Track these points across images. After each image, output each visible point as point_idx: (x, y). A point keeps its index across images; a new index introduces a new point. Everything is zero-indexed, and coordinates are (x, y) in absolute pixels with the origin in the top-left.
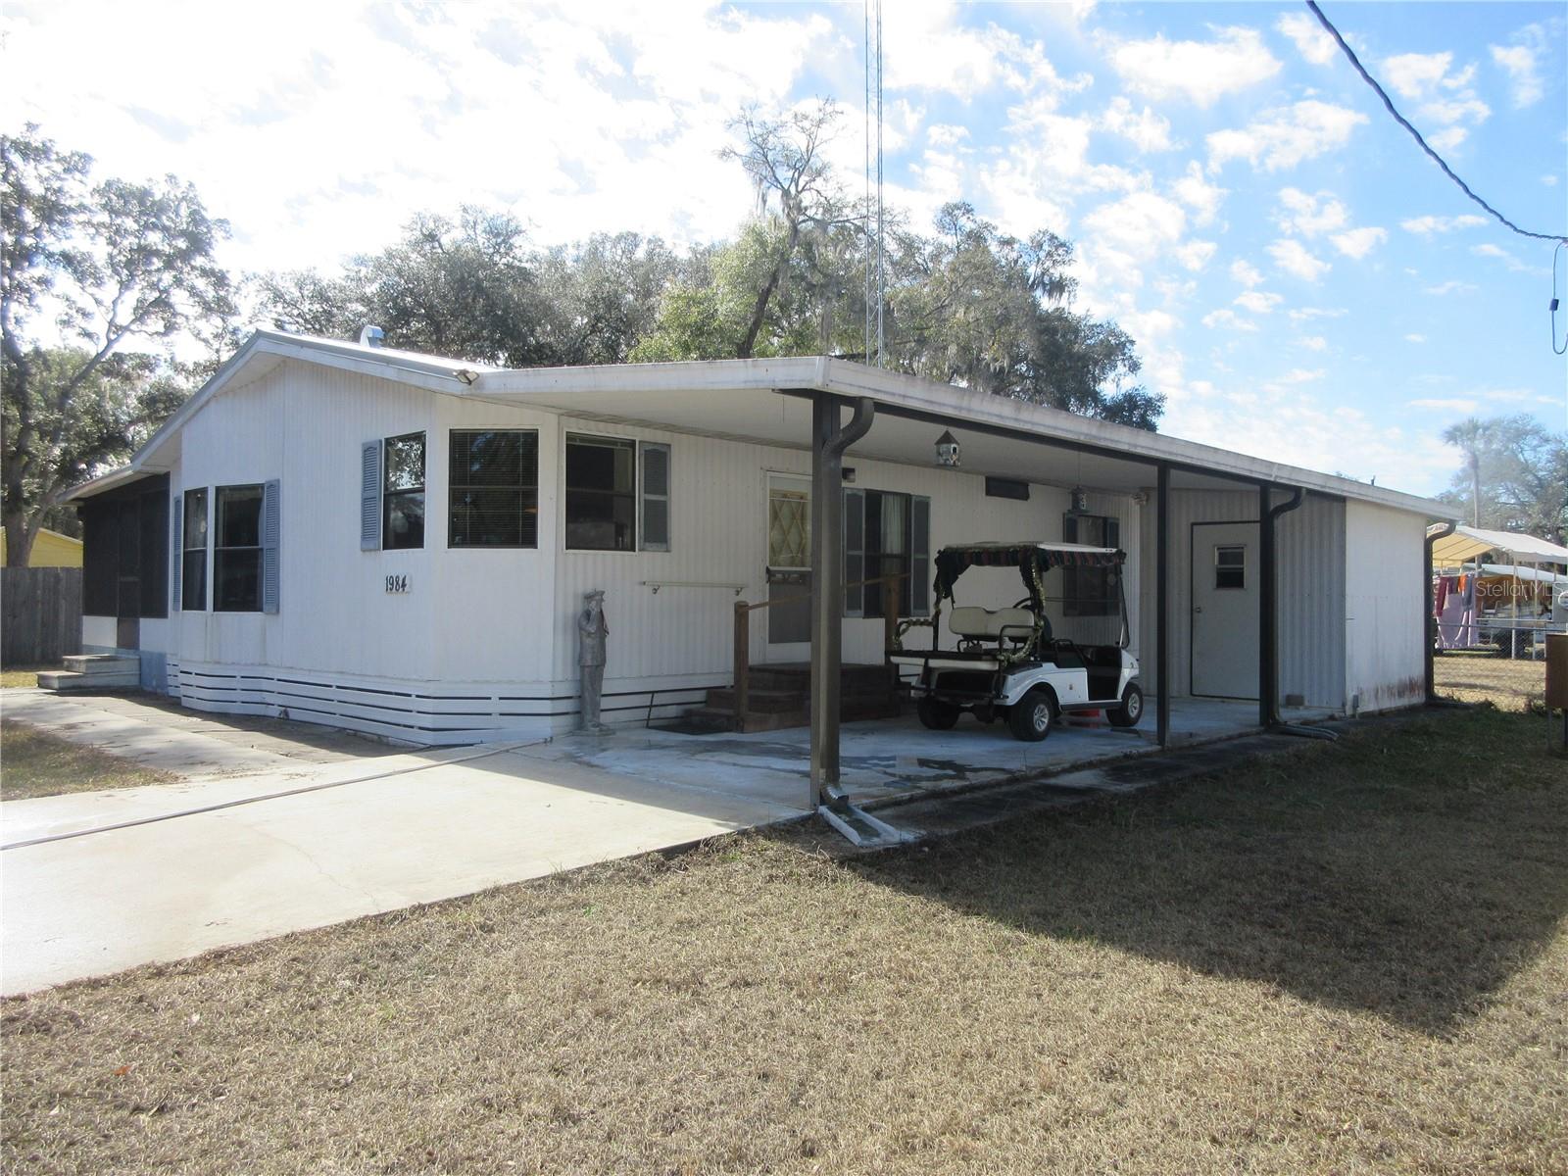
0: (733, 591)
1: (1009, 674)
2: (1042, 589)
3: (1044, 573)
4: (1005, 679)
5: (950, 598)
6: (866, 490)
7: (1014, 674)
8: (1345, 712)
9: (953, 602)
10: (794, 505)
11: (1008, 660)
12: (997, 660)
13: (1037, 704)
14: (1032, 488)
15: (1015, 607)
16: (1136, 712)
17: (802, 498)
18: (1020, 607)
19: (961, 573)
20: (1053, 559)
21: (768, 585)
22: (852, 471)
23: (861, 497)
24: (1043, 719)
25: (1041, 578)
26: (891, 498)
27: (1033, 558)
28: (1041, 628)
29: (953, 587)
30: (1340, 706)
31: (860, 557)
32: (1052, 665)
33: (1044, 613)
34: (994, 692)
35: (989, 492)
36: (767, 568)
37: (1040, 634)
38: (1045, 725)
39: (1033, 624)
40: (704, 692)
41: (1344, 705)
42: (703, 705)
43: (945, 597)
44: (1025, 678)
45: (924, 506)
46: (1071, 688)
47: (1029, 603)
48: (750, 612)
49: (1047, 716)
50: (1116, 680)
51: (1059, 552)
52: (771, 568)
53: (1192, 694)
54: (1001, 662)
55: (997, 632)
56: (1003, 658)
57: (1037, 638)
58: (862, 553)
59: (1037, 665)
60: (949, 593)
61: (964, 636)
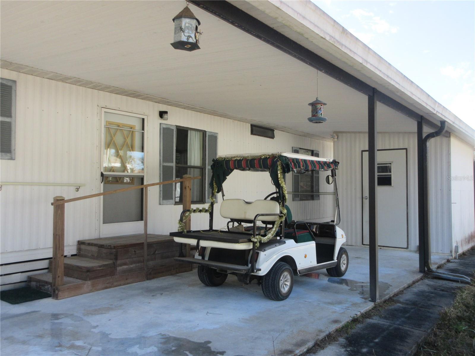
0: (73, 189)
1: (261, 251)
2: (284, 186)
3: (286, 174)
4: (258, 254)
5: (221, 193)
6: (177, 126)
7: (265, 250)
8: (452, 256)
9: (223, 195)
10: (125, 133)
11: (260, 242)
12: (252, 241)
13: (282, 272)
14: (276, 132)
15: (266, 199)
16: (344, 266)
17: (131, 128)
18: (269, 198)
19: (228, 175)
20: (292, 164)
21: (102, 185)
22: (166, 112)
23: (173, 130)
24: (286, 283)
25: (284, 178)
26: (193, 133)
27: (279, 163)
28: (285, 215)
29: (223, 184)
30: (449, 252)
31: (172, 167)
32: (292, 241)
33: (287, 203)
34: (250, 265)
35: (252, 133)
36: (102, 172)
37: (283, 219)
38: (288, 287)
39: (278, 212)
40: (47, 261)
41: (451, 252)
42: (46, 271)
43: (218, 192)
44: (273, 253)
45: (214, 138)
46: (305, 257)
47: (275, 195)
48: (66, 204)
49: (289, 280)
50: (333, 247)
51: (297, 159)
52: (105, 173)
53: (363, 244)
54: (254, 243)
55: (252, 218)
56: (256, 240)
57: (281, 222)
58: (174, 164)
59: (281, 242)
60: (220, 189)
61: (231, 219)
